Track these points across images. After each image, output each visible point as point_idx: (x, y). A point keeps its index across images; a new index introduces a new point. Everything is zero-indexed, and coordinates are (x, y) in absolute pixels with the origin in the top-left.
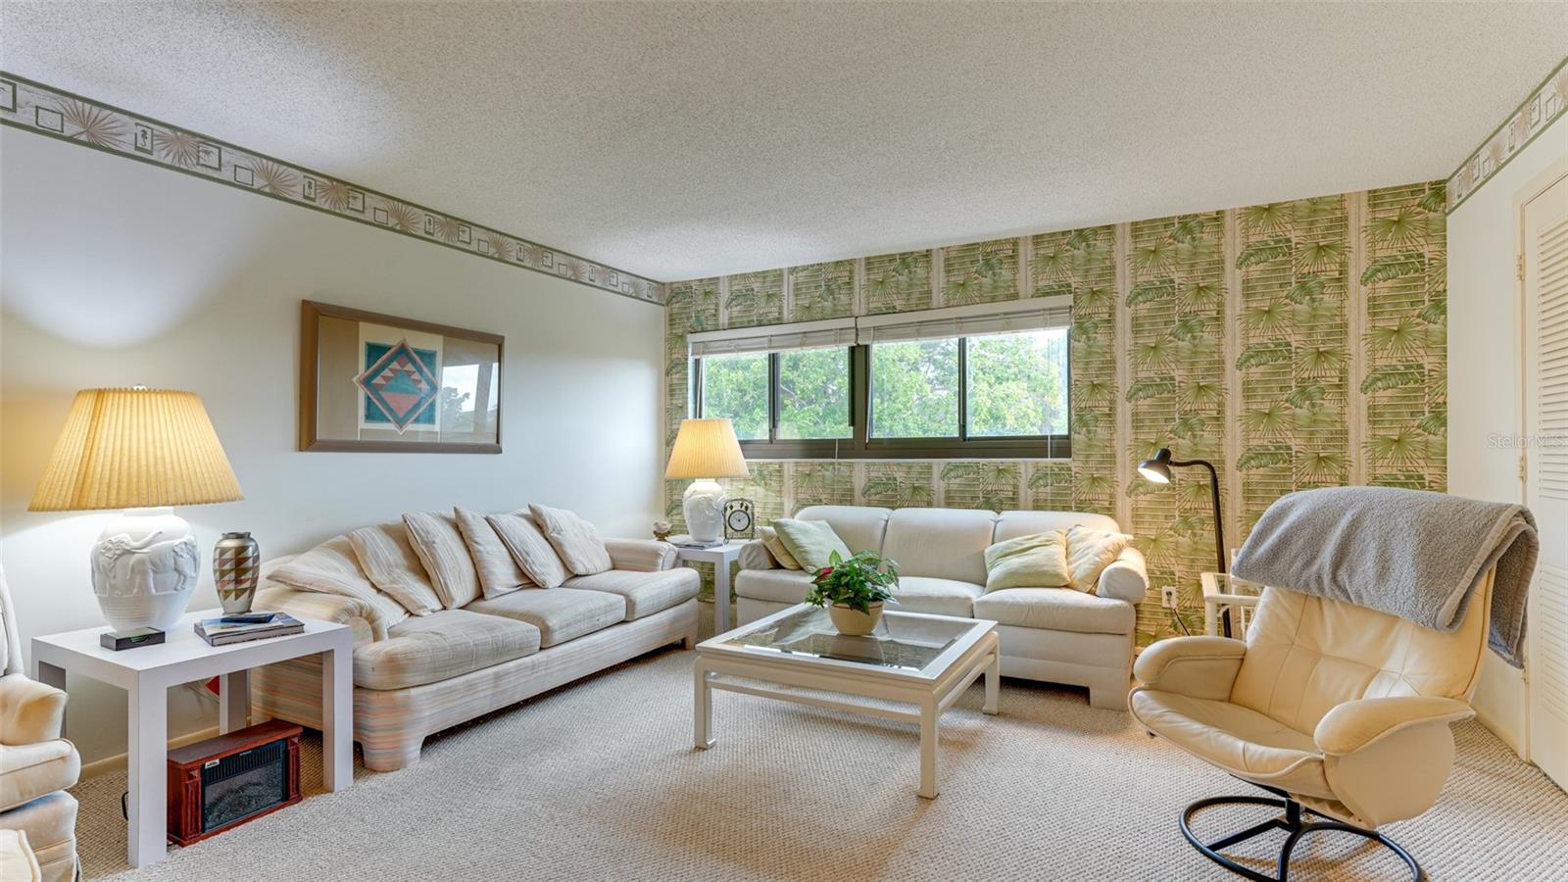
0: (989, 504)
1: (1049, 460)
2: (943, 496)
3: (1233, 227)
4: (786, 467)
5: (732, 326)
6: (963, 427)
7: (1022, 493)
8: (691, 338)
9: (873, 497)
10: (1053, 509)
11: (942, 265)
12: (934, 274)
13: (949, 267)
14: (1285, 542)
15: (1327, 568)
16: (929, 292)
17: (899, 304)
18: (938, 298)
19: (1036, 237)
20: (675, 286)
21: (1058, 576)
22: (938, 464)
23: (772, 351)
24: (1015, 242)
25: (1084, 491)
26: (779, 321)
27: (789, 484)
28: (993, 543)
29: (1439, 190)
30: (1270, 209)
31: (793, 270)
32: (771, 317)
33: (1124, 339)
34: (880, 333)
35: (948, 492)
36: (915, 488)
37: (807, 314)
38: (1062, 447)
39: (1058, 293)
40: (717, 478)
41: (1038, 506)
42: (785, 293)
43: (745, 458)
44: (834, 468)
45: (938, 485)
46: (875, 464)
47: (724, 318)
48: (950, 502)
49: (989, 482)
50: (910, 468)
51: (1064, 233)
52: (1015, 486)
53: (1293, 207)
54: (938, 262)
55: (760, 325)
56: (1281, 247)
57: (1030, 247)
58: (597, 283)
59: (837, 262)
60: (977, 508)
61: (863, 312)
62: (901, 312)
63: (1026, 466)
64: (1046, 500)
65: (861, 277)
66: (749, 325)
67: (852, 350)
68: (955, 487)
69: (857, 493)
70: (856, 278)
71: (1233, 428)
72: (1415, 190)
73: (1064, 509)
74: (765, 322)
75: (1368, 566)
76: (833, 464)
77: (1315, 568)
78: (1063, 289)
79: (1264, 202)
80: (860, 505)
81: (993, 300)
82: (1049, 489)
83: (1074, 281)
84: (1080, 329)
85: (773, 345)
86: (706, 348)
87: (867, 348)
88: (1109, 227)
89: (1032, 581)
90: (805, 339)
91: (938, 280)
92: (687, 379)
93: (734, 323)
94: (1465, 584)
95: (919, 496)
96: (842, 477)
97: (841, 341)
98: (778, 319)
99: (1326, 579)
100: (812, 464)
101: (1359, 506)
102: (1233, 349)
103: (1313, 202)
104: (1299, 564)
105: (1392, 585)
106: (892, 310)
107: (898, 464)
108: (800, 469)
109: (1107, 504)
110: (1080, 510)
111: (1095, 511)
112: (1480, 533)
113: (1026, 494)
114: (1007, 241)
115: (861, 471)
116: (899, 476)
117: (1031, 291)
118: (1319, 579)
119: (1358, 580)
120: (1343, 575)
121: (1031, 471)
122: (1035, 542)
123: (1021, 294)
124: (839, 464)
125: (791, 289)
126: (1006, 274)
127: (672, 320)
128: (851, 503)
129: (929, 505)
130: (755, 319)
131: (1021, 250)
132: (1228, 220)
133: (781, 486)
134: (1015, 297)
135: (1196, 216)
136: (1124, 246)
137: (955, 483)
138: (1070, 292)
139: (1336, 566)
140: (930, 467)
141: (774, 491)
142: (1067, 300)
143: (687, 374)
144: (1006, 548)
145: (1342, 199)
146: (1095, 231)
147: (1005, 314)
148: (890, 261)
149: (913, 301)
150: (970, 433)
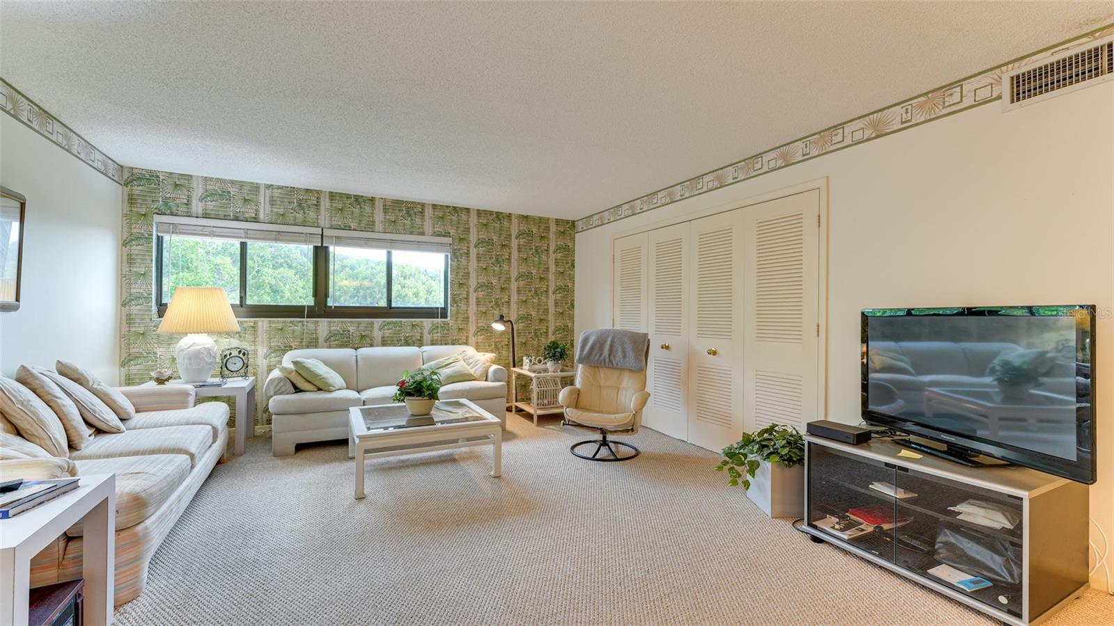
0: (407, 344)
1: (439, 319)
2: (380, 340)
3: (515, 221)
4: (260, 324)
5: (206, 216)
6: (389, 301)
7: (425, 337)
8: (157, 218)
9: (333, 343)
10: (441, 344)
11: (382, 208)
12: (376, 211)
13: (385, 210)
15: (607, 356)
16: (373, 222)
17: (353, 225)
18: (379, 226)
19: (434, 205)
20: (134, 171)
21: (471, 375)
22: (378, 322)
23: (243, 240)
24: (423, 205)
25: (455, 336)
26: (256, 220)
27: (262, 336)
28: (423, 364)
29: (573, 224)
30: (527, 217)
31: (269, 187)
32: (247, 215)
33: (473, 263)
34: (339, 241)
35: (383, 337)
36: (362, 336)
37: (281, 219)
38: (443, 313)
39: (444, 236)
40: (210, 333)
41: (433, 343)
42: (262, 201)
43: (236, 317)
44: (303, 325)
45: (377, 334)
46: (334, 322)
47: (197, 207)
48: (384, 343)
49: (407, 331)
50: (359, 324)
51: (447, 207)
52: (422, 334)
53: (534, 218)
54: (379, 206)
55: (236, 219)
56: (529, 233)
57: (431, 210)
58: (82, 156)
59: (307, 190)
60: (400, 346)
61: (327, 226)
62: (354, 230)
63: (427, 323)
64: (437, 340)
65: (325, 203)
66: (225, 218)
67: (316, 248)
68: (387, 335)
69: (321, 340)
70: (322, 203)
72: (568, 222)
73: (446, 344)
74: (241, 218)
75: (619, 354)
76: (301, 322)
77: (603, 356)
78: (447, 235)
79: (525, 214)
80: (323, 347)
81: (411, 233)
82: (439, 334)
83: (452, 232)
85: (248, 236)
86: (175, 229)
87: (327, 248)
88: (467, 209)
89: (460, 379)
90: (279, 237)
91: (379, 216)
92: (151, 252)
93: (209, 214)
95: (365, 340)
96: (309, 330)
97: (310, 242)
98: (255, 218)
99: (607, 360)
100: (284, 322)
102: (514, 274)
103: (540, 218)
104: (598, 356)
105: (627, 359)
106: (347, 228)
107: (351, 322)
108: (273, 325)
109: (465, 341)
110: (453, 344)
111: (460, 344)
113: (427, 337)
114: (419, 203)
115: (324, 326)
116: (352, 329)
117: (431, 232)
118: (605, 360)
119: (617, 359)
120: (612, 357)
121: (430, 326)
122: (450, 361)
123: (426, 234)
124: (307, 322)
125: (267, 199)
126: (418, 221)
127: (131, 200)
128: (316, 347)
129: (372, 345)
130: (231, 214)
131: (426, 210)
132: (513, 218)
133: (255, 338)
134: (423, 234)
135: (502, 213)
136: (474, 219)
137: (387, 333)
138: (450, 237)
139: (610, 355)
140: (372, 323)
141: (248, 342)
142: (449, 240)
143: (152, 248)
144: (437, 364)
145: (548, 219)
146: (462, 209)
147: (418, 242)
148: (347, 198)
149: (363, 225)
150: (394, 305)
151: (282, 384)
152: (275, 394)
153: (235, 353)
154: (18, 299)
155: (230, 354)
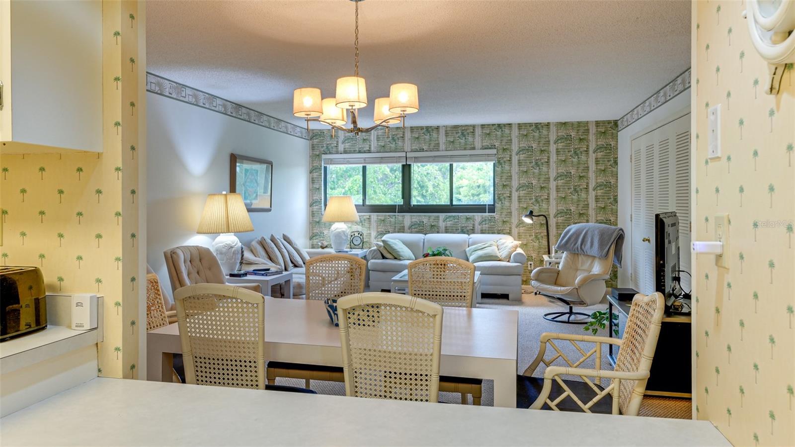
0: (463, 232)
1: (487, 214)
2: (444, 228)
3: (553, 129)
4: (372, 217)
5: (345, 152)
6: (451, 200)
7: (476, 228)
8: (324, 156)
9: (413, 230)
10: (489, 233)
11: (444, 132)
12: (440, 136)
13: (447, 134)
14: (569, 239)
15: (579, 245)
16: (439, 144)
17: (425, 148)
18: (442, 147)
19: (482, 125)
20: (314, 131)
21: (497, 257)
22: (442, 216)
23: (364, 165)
24: (474, 127)
25: (500, 225)
26: (369, 152)
27: (374, 224)
28: (468, 247)
29: (616, 123)
30: (565, 124)
32: (365, 149)
33: (515, 168)
34: (417, 160)
35: (446, 227)
36: (432, 226)
37: (383, 149)
38: (492, 209)
39: (490, 148)
40: (345, 222)
41: (482, 232)
42: (373, 139)
43: (358, 212)
44: (396, 218)
45: (442, 224)
46: (414, 216)
47: (341, 147)
48: (447, 231)
49: (463, 223)
50: (430, 217)
51: (493, 125)
52: (474, 225)
53: (572, 124)
54: (442, 132)
55: (360, 152)
56: (568, 138)
57: (480, 129)
58: (293, 133)
59: (397, 128)
60: (458, 233)
61: (409, 150)
62: (426, 151)
63: (478, 216)
64: (485, 230)
65: (408, 135)
66: (354, 152)
67: (403, 166)
68: (449, 225)
69: (406, 228)
70: (406, 135)
71: (553, 202)
72: (609, 122)
73: (493, 233)
74: (362, 151)
75: (589, 244)
76: (395, 215)
77: (576, 246)
78: (493, 147)
79: (563, 121)
80: (407, 233)
81: (465, 149)
82: (487, 226)
83: (497, 144)
84: (499, 163)
85: (366, 162)
86: (332, 162)
87: (410, 165)
88: (510, 124)
89: (488, 259)
90: (381, 161)
91: (442, 139)
92: (321, 176)
93: (346, 151)
94: (608, 247)
95: (434, 229)
96: (400, 221)
97: (399, 162)
98: (369, 150)
99: (579, 248)
100: (385, 216)
101: (587, 229)
102: (553, 174)
103: (579, 123)
104: (573, 245)
105: (593, 248)
106: (422, 150)
107: (425, 216)
108: (379, 218)
109: (508, 231)
110: (499, 233)
111: (504, 234)
112: (612, 234)
113: (478, 228)
114: (471, 126)
115: (408, 219)
116: (425, 221)
117: (480, 146)
118: (578, 248)
119: (586, 247)
120: (583, 246)
121: (480, 218)
122: (486, 246)
123: (476, 148)
124: (398, 215)
125: (375, 137)
126: (470, 139)
127: (313, 147)
128: (403, 232)
129: (438, 232)
130: (357, 149)
131: (476, 130)
132: (551, 126)
133: (370, 226)
134: (474, 148)
135: (541, 123)
136: (515, 132)
137: (449, 223)
138: (495, 148)
139: (581, 245)
140: (438, 217)
141: (366, 228)
142: (494, 151)
143: (321, 173)
144: (476, 248)
145: (587, 122)
146: (505, 125)
147: (470, 155)
148: (421, 129)
149: (431, 147)
150: (454, 203)
151: (375, 253)
152: (372, 259)
153: (356, 234)
154: (271, 207)
155: (354, 235)
